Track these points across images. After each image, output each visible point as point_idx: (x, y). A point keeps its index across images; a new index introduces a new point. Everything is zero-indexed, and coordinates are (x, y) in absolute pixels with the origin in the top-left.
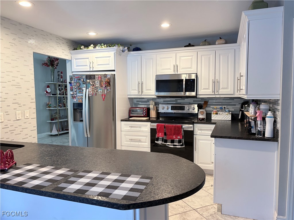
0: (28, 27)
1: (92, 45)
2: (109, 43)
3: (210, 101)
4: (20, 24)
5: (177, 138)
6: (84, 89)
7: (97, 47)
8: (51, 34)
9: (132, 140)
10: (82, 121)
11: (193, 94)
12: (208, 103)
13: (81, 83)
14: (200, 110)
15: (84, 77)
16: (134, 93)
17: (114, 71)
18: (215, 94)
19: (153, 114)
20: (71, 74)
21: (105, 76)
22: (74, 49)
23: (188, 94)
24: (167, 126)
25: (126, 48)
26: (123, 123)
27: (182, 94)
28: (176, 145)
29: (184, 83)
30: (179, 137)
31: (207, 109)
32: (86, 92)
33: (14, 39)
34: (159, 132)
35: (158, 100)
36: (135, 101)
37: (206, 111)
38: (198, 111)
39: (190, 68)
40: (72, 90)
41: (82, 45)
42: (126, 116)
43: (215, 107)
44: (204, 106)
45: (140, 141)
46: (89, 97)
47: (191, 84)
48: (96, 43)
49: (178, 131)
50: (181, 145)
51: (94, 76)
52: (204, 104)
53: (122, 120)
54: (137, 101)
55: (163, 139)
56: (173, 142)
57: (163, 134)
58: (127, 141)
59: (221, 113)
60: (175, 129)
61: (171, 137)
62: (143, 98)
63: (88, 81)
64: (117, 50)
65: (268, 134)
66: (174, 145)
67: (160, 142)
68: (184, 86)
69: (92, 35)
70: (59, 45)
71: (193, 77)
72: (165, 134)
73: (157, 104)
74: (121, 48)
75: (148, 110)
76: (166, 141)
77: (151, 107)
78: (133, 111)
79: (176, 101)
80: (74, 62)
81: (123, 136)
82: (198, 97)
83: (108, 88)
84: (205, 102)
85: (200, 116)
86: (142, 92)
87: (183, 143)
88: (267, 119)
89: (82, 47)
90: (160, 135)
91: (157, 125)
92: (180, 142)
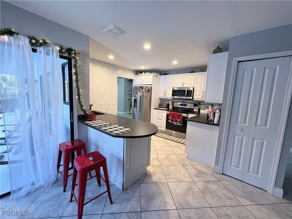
0: (116, 66)
1: (143, 73)
2: (151, 71)
3: (201, 103)
4: (113, 65)
5: (178, 120)
6: (139, 93)
7: (145, 74)
8: (126, 68)
9: (158, 119)
10: (137, 107)
11: (191, 98)
12: (201, 104)
13: (138, 90)
14: (195, 107)
15: (139, 87)
16: (162, 96)
17: (152, 85)
18: (203, 99)
19: (171, 107)
20: (134, 86)
21: (147, 87)
22: (137, 74)
23: (188, 98)
24: (174, 114)
25: (158, 74)
26: (154, 110)
27: (185, 98)
28: (178, 124)
29: (186, 92)
30: (179, 120)
31: (200, 107)
32: (139, 94)
33: (110, 71)
34: (170, 116)
35: (174, 100)
36: (163, 100)
37: (198, 108)
38: (194, 107)
39: (191, 84)
40: (134, 93)
41: (139, 73)
42: (157, 107)
43: (203, 106)
44: (198, 105)
45: (161, 120)
46: (140, 97)
47: (190, 93)
48: (145, 71)
49: (179, 116)
50: (180, 124)
51: (143, 87)
52: (198, 104)
53: (154, 109)
54: (164, 100)
55: (172, 120)
56: (176, 122)
57: (172, 117)
58: (156, 119)
59: (206, 109)
60: (178, 116)
61: (176, 119)
62: (167, 99)
63: (140, 89)
64: (153, 75)
65: (215, 122)
66: (177, 123)
67: (170, 121)
68: (186, 94)
69: (143, 68)
70: (129, 73)
71: (192, 89)
72: (173, 117)
73: (173, 102)
74: (156, 74)
75: (168, 105)
76: (173, 121)
77: (170, 103)
78: (161, 105)
79: (184, 101)
80: (136, 81)
81: (154, 116)
82: (193, 100)
83: (148, 93)
84: (199, 103)
85: (195, 110)
86: (166, 96)
87: (181, 123)
88: (216, 113)
89: (139, 74)
90: (170, 118)
91: (170, 113)
92: (180, 122)
